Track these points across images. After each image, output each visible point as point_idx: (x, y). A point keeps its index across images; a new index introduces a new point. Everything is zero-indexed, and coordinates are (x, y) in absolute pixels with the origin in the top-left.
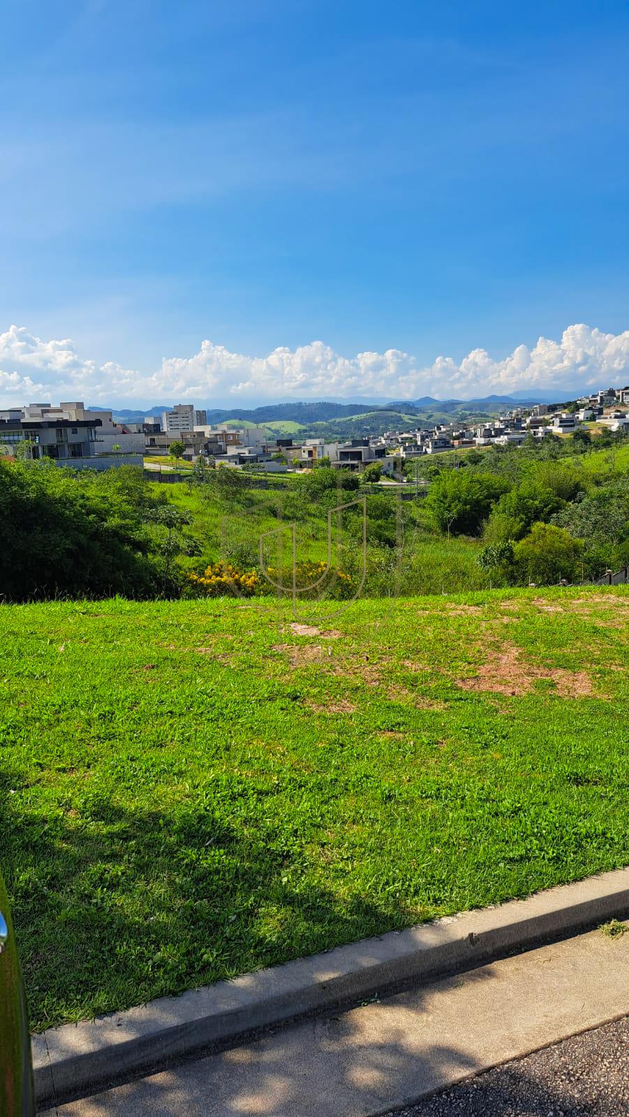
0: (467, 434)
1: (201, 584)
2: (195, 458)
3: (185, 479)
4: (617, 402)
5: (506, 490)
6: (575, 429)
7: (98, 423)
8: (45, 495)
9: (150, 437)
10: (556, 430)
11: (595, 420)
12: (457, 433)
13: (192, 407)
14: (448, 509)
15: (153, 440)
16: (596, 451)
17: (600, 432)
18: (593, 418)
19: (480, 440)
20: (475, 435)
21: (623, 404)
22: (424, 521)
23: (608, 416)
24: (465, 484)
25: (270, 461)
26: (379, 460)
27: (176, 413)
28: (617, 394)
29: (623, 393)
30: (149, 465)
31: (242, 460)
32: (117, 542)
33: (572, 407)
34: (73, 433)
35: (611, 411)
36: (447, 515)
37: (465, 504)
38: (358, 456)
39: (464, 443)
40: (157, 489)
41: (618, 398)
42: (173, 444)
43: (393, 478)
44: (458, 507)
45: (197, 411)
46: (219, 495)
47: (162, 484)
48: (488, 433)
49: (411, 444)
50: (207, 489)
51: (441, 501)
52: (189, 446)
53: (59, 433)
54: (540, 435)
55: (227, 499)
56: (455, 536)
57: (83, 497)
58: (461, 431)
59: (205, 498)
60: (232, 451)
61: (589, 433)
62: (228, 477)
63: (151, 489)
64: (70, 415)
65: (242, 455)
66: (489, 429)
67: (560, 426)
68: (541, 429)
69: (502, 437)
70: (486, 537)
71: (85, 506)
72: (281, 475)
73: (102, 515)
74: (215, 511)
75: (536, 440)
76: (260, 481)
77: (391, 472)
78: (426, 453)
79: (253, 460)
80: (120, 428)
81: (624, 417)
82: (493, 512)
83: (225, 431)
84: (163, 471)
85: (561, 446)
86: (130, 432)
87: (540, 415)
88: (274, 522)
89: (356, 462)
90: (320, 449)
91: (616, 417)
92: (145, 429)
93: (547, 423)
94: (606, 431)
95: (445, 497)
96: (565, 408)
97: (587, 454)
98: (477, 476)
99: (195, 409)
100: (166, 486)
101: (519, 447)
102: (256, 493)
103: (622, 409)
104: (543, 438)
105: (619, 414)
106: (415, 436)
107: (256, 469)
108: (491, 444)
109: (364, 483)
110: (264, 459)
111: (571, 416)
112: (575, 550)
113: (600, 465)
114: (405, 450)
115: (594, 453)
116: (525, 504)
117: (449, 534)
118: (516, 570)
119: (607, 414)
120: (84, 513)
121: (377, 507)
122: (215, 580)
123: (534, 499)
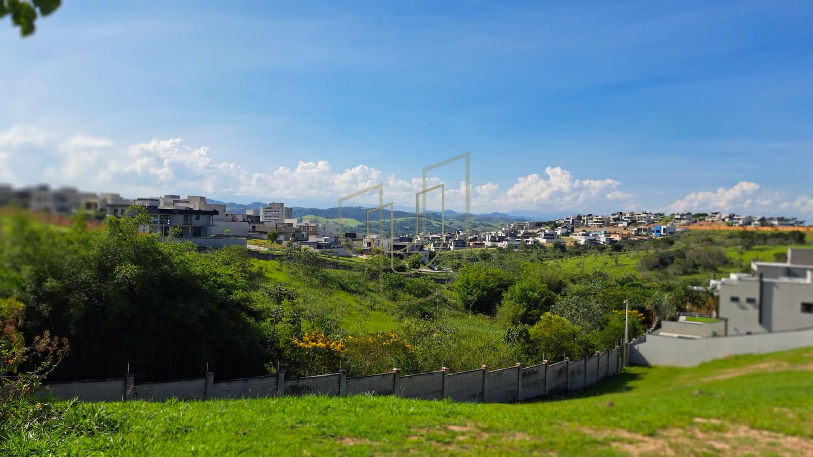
0: (478, 238)
1: (301, 347)
2: (285, 243)
3: (278, 258)
4: (583, 224)
5: (511, 283)
6: (555, 241)
7: (215, 213)
8: (187, 271)
9: (252, 225)
10: (542, 240)
11: (569, 236)
12: (471, 237)
13: (282, 204)
14: (470, 293)
15: (253, 227)
16: (570, 257)
17: (572, 244)
18: (567, 234)
19: (488, 243)
20: (484, 239)
21: (587, 226)
22: (453, 301)
23: (578, 234)
24: (483, 276)
25: (340, 248)
27: (271, 208)
28: (583, 219)
29: (587, 218)
30: (251, 246)
31: (319, 246)
32: (239, 311)
33: (553, 225)
34: (196, 219)
35: (579, 230)
36: (470, 298)
37: (483, 291)
39: (476, 244)
40: (256, 265)
41: (584, 221)
42: (271, 231)
44: (478, 292)
45: (286, 208)
46: (302, 271)
47: (260, 261)
48: (493, 239)
49: (439, 242)
50: (293, 266)
51: (466, 287)
52: (281, 233)
53: (186, 219)
54: (530, 243)
55: (308, 274)
56: (475, 313)
57: (215, 274)
58: (474, 236)
59: (292, 273)
60: (312, 239)
61: (564, 245)
62: (310, 258)
63: (252, 265)
64: (194, 206)
65: (320, 242)
66: (495, 236)
67: (544, 238)
68: (531, 239)
69: (504, 242)
70: (498, 316)
71: (217, 281)
72: (348, 259)
73: (229, 289)
74: (298, 284)
75: (528, 247)
76: (333, 262)
78: (449, 249)
79: (328, 246)
80: (230, 217)
81: (589, 235)
82: (504, 298)
83: (307, 224)
84: (261, 251)
85: (545, 252)
86: (238, 221)
87: (530, 229)
88: (342, 295)
91: (583, 235)
92: (249, 219)
93: (535, 235)
94: (577, 244)
95: (468, 284)
96: (547, 225)
97: (564, 260)
98: (491, 271)
99: (285, 206)
100: (262, 263)
101: (516, 250)
102: (332, 272)
103: (588, 230)
104: (532, 245)
105: (585, 233)
107: (331, 254)
108: (496, 246)
109: (410, 269)
110: (336, 246)
111: (552, 231)
112: (574, 335)
113: (573, 268)
114: (434, 246)
115: (568, 259)
116: (526, 295)
117: (470, 312)
118: (531, 347)
119: (577, 232)
120: (216, 288)
121: (419, 288)
122: (312, 345)
123: (533, 292)
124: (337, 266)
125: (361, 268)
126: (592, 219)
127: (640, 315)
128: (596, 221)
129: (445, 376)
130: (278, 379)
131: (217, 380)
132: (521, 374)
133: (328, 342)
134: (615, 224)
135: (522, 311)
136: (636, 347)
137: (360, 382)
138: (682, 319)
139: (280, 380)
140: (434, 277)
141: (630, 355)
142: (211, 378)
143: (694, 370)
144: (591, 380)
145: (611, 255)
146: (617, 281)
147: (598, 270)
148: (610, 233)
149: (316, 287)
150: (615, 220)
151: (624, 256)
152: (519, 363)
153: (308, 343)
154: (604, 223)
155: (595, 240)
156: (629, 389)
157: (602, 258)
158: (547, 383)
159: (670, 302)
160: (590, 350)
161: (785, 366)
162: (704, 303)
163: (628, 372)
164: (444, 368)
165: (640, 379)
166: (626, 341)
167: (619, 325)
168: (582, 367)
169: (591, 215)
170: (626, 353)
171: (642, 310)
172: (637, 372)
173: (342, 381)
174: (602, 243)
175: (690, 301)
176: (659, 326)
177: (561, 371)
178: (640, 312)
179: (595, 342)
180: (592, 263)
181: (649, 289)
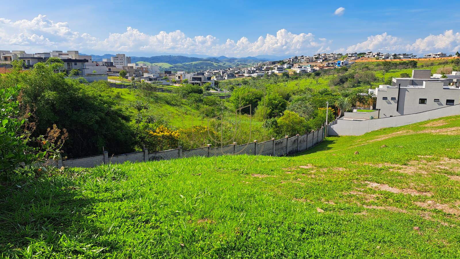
0: (241, 72)
1: (155, 135)
2: (130, 78)
3: (128, 87)
4: (299, 61)
5: (262, 96)
6: (283, 71)
7: (86, 61)
8: (85, 95)
10: (276, 72)
12: (237, 71)
13: (124, 55)
14: (240, 103)
15: (110, 69)
16: (292, 81)
17: (293, 73)
18: (290, 68)
19: (246, 75)
20: (244, 73)
21: (301, 63)
22: (230, 108)
24: (246, 93)
25: (163, 80)
26: (209, 81)
27: (117, 57)
28: (299, 58)
29: (301, 58)
30: (111, 80)
31: (150, 79)
32: (117, 117)
33: (282, 63)
36: (239, 106)
37: (247, 101)
38: (200, 79)
39: (239, 76)
40: (116, 91)
41: (299, 60)
42: (121, 71)
43: (214, 89)
44: (244, 102)
45: (127, 57)
46: (143, 94)
47: (117, 89)
48: (249, 72)
49: (218, 75)
50: (138, 91)
51: (237, 100)
52: (127, 72)
53: (68, 64)
54: (270, 73)
55: (146, 96)
56: (243, 114)
57: (100, 96)
59: (137, 95)
60: (146, 75)
61: (288, 74)
62: (147, 87)
63: (113, 91)
64: (72, 57)
65: (150, 77)
66: (250, 70)
67: (277, 70)
68: (270, 71)
69: (255, 74)
70: (256, 115)
71: (102, 100)
72: (168, 86)
73: (110, 105)
75: (268, 76)
76: (160, 88)
77: (214, 87)
78: (225, 79)
79: (156, 79)
80: (95, 63)
81: (302, 68)
82: (259, 105)
83: (142, 67)
84: (117, 83)
85: (278, 78)
86: (100, 65)
87: (269, 65)
88: (168, 107)
89: (199, 82)
90: (183, 76)
91: (299, 67)
92: (106, 64)
93: (272, 69)
94: (295, 73)
95: (238, 98)
96: (279, 63)
97: (289, 82)
98: (251, 90)
100: (119, 90)
101: (262, 78)
102: (160, 94)
103: (301, 65)
104: (271, 75)
105: (300, 66)
106: (220, 72)
107: (159, 84)
108: (251, 76)
109: (205, 91)
110: (160, 79)
111: (281, 66)
112: (301, 122)
113: (294, 87)
114: (216, 77)
115: (291, 82)
116: (272, 102)
117: (240, 113)
118: (278, 130)
119: (295, 66)
120: (102, 104)
121: (211, 102)
122: (161, 134)
123: (275, 100)
124: (163, 91)
125: (177, 91)
126: (303, 58)
127: (332, 110)
128: (305, 59)
129: (235, 147)
130: (144, 153)
131: (110, 156)
132: (274, 144)
133: (170, 132)
134: (316, 61)
135: (269, 111)
136: (332, 127)
137: (190, 153)
138: (355, 111)
139: (145, 154)
140: (218, 95)
141: (328, 131)
142: (107, 155)
143: (362, 137)
144: (310, 145)
145: (314, 78)
146: (319, 92)
147: (307, 87)
148: (313, 66)
149: (152, 103)
150: (316, 58)
151: (321, 78)
152: (273, 138)
153: (159, 133)
154: (310, 60)
155: (305, 70)
156: (330, 148)
157: (309, 80)
158: (288, 148)
159: (349, 102)
160: (309, 130)
161: (412, 132)
162: (366, 102)
163: (328, 140)
164: (235, 143)
165: (334, 143)
166: (326, 123)
167: (323, 115)
168: (305, 139)
169: (303, 56)
170: (327, 130)
171: (333, 107)
172: (332, 140)
173: (180, 153)
174: (309, 72)
175: (359, 101)
176: (342, 115)
177: (295, 141)
178: (332, 109)
179: (311, 125)
180: (304, 83)
181: (336, 96)
